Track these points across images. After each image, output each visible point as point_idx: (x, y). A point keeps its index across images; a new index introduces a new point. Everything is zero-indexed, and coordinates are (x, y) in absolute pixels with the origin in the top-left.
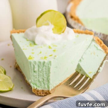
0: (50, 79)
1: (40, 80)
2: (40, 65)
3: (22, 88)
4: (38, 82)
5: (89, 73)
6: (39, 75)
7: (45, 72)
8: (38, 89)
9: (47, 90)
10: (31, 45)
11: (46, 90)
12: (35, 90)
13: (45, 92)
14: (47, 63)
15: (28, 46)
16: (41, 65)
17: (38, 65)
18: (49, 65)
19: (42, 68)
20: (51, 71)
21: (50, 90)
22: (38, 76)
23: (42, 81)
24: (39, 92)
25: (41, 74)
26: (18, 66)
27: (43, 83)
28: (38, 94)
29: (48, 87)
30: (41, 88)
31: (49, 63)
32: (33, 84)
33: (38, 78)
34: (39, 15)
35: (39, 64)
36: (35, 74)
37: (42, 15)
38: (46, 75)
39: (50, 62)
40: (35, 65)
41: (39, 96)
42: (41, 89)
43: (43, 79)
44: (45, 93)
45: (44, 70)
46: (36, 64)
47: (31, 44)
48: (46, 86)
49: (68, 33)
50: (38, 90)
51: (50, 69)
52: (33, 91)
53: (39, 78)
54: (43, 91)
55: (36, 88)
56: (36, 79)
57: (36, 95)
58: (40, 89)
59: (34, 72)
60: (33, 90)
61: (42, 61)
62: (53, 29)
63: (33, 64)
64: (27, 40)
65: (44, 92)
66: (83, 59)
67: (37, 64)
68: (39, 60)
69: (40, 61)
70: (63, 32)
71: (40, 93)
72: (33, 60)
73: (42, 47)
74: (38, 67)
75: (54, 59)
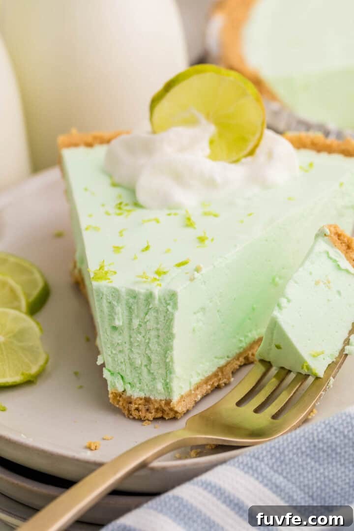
0: (172, 360)
1: (138, 362)
2: (134, 307)
3: (76, 374)
4: (128, 365)
5: (314, 356)
6: (131, 344)
7: (153, 333)
8: (129, 392)
9: (163, 397)
10: (120, 208)
11: (159, 398)
12: (118, 396)
13: (157, 406)
14: (160, 299)
15: (107, 214)
16: (137, 303)
17: (127, 303)
18: (169, 304)
19: (142, 315)
20: (175, 330)
21: (175, 399)
22: (127, 346)
23: (146, 366)
24: (133, 406)
25: (140, 338)
26: (83, 280)
27: (149, 371)
28: (129, 411)
29: (167, 386)
30: (141, 390)
31: (167, 298)
32: (112, 374)
33: (127, 351)
34: (160, 86)
35: (131, 301)
36: (117, 338)
37: (169, 86)
38: (159, 344)
39: (173, 295)
40: (115, 303)
41: (134, 419)
42: (142, 395)
43: (149, 359)
44: (157, 410)
45: (151, 324)
46: (118, 301)
47: (121, 204)
48: (160, 386)
49: (270, 155)
50: (130, 397)
51: (172, 320)
52: (111, 401)
53: (132, 351)
54: (147, 400)
55: (120, 390)
56: (120, 358)
57: (124, 415)
58: (136, 393)
59: (115, 328)
60: (110, 396)
61: (142, 289)
62: (211, 142)
63: (110, 299)
64: (114, 185)
65: (151, 406)
66: (289, 301)
67: (124, 302)
68: (132, 288)
69: (136, 288)
70: (252, 153)
71: (137, 409)
72: (110, 285)
73: (158, 222)
74: (126, 313)
75: (192, 279)
